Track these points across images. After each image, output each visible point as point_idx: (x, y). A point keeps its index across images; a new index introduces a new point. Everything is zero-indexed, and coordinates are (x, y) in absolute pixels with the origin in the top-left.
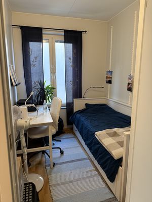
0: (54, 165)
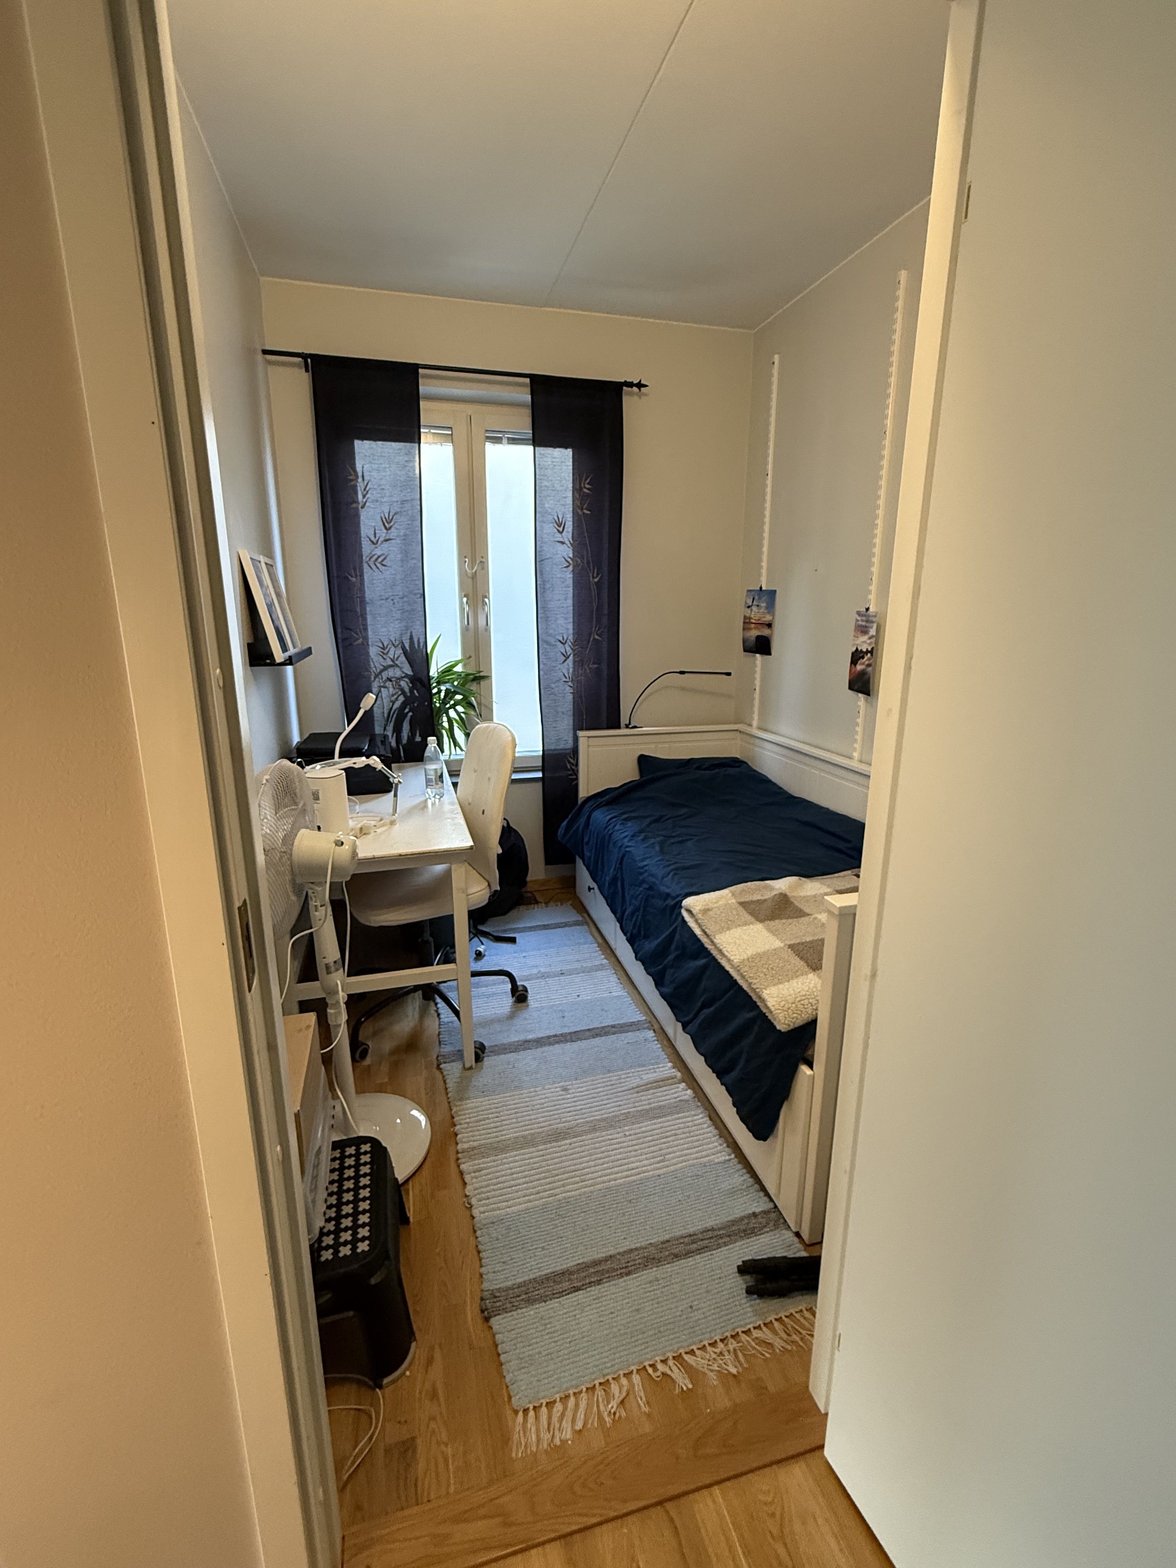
0: (480, 1052)
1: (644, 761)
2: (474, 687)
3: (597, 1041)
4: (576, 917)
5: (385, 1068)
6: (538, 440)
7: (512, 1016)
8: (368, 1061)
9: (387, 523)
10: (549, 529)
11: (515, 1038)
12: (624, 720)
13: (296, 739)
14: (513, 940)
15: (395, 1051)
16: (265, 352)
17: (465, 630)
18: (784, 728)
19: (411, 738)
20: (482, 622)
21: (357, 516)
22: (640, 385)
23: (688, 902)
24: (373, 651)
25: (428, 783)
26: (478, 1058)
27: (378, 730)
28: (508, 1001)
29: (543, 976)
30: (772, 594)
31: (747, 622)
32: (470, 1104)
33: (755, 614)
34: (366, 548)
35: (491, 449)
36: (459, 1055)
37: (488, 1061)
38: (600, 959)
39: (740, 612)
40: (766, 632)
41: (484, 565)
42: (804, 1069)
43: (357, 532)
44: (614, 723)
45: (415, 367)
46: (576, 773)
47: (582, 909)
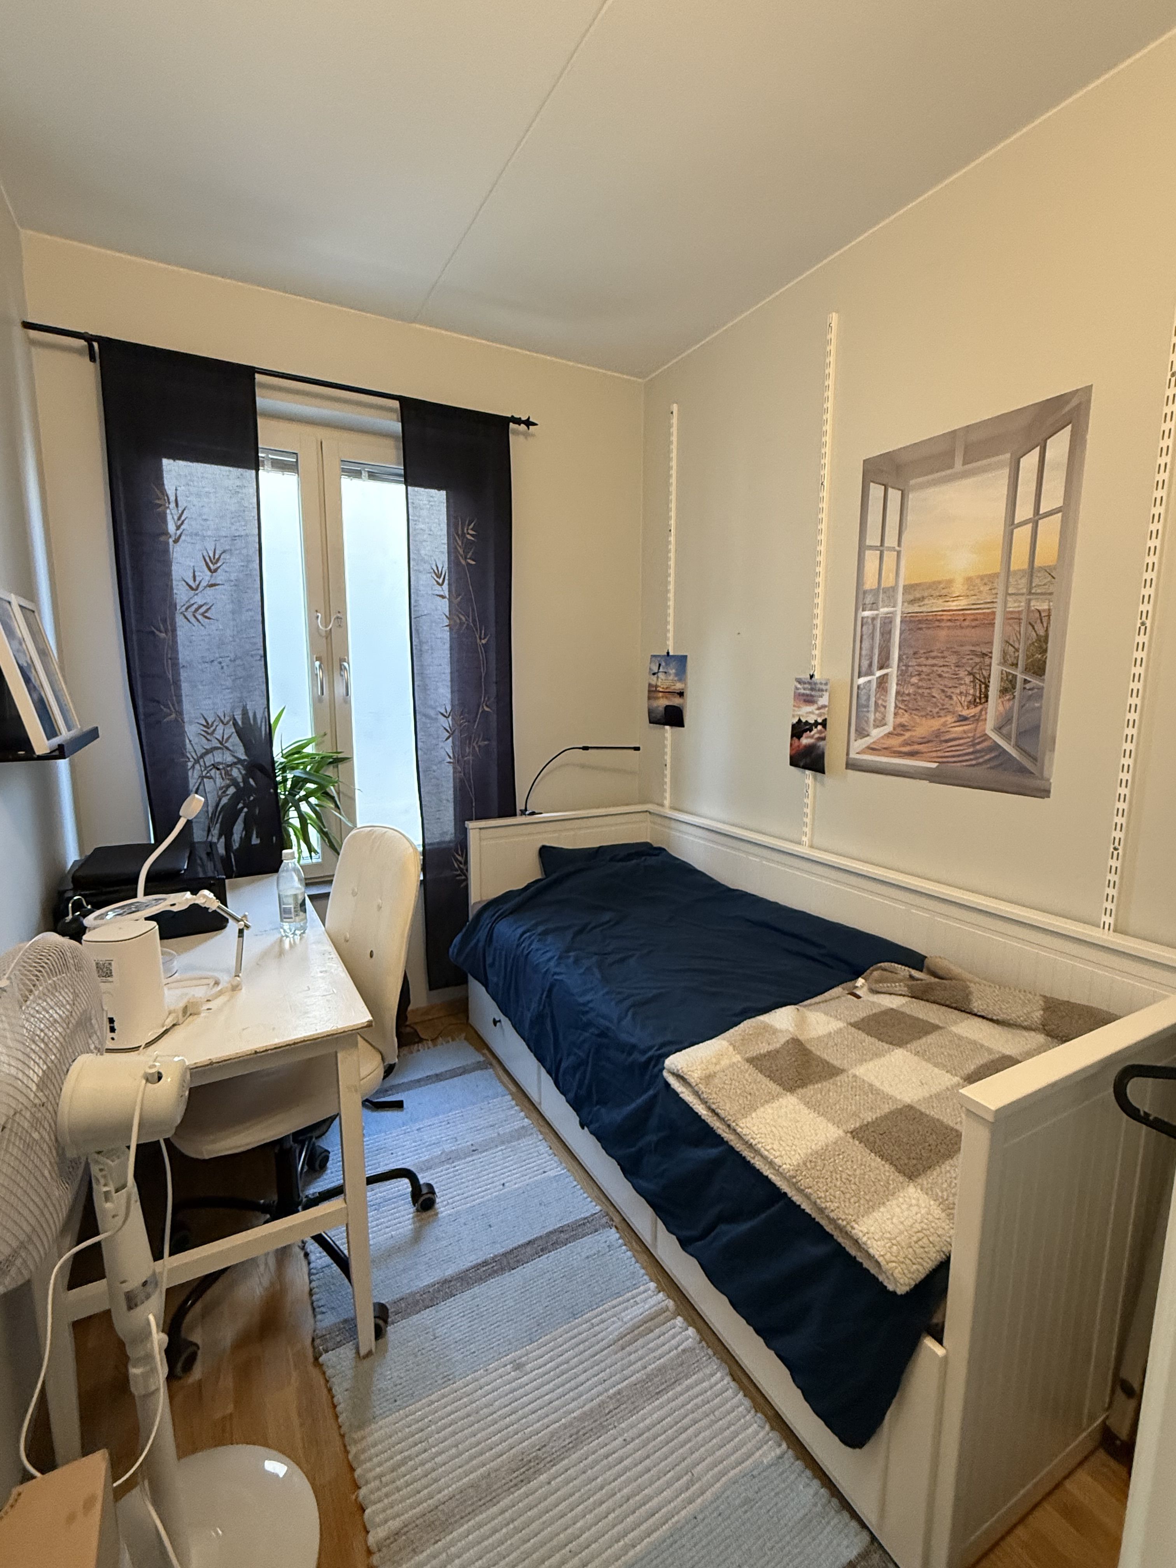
1: (546, 854)
2: (330, 772)
3: (543, 1262)
4: (474, 1057)
5: (227, 1382)
6: (411, 478)
7: (417, 1237)
8: (197, 1373)
9: (212, 563)
10: (426, 580)
11: (428, 1278)
12: (520, 806)
13: (72, 855)
14: (398, 1105)
15: (244, 1341)
16: (27, 325)
17: (317, 701)
18: (705, 809)
19: (246, 839)
20: (340, 690)
21: (166, 551)
22: (528, 423)
23: (676, 1061)
24: (192, 730)
25: (284, 914)
26: (379, 1333)
27: (198, 835)
28: (407, 1209)
29: (450, 1158)
30: (682, 661)
31: (653, 691)
32: (378, 1431)
33: (663, 681)
34: (181, 594)
35: (348, 485)
36: (349, 1328)
37: (392, 1331)
38: (520, 1120)
39: (643, 681)
40: (676, 701)
41: (341, 620)
42: (929, 1343)
43: (168, 574)
44: (507, 808)
45: (251, 371)
46: (465, 872)
47: (481, 1044)
